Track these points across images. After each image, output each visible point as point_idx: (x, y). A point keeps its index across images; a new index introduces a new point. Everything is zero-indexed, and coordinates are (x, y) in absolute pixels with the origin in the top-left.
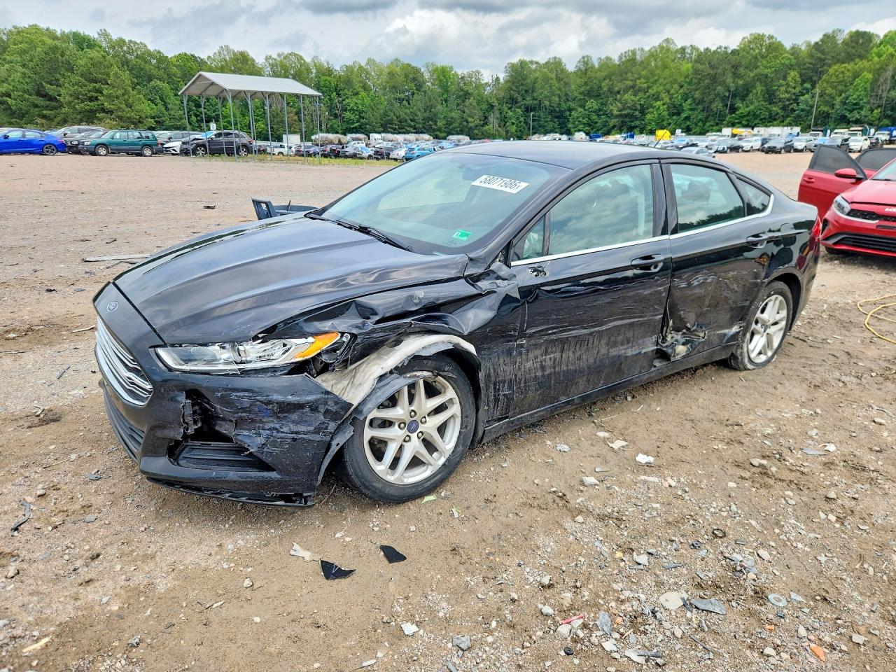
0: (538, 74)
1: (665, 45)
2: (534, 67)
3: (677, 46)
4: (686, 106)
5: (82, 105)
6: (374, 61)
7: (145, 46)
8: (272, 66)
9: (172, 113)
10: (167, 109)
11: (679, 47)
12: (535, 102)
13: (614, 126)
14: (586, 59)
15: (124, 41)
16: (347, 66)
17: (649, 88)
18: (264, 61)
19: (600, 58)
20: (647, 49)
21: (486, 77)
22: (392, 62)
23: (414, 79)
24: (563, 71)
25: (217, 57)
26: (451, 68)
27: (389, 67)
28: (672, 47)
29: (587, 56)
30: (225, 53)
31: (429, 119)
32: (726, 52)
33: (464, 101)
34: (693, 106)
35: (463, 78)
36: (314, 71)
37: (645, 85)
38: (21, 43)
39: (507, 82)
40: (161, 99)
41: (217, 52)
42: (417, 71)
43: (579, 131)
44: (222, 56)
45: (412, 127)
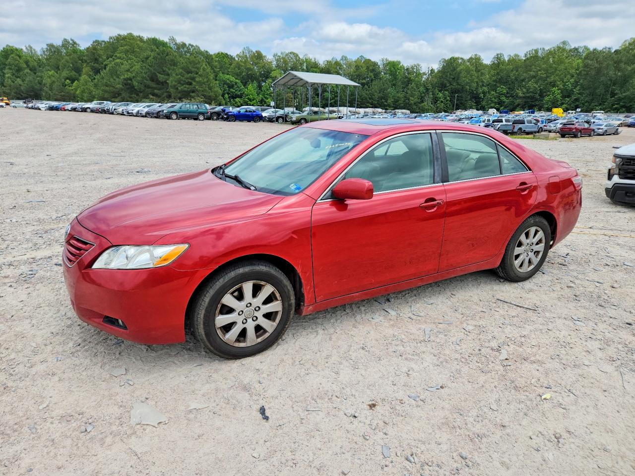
0: (462, 67)
1: (561, 46)
2: (460, 61)
3: (571, 47)
4: (576, 91)
5: (182, 87)
6: (346, 57)
7: (199, 48)
8: (277, 60)
11: (573, 47)
12: (459, 87)
13: (518, 105)
14: (499, 56)
15: (185, 45)
16: (327, 61)
17: (547, 77)
18: (272, 57)
19: (510, 56)
20: (547, 48)
21: (424, 68)
22: (358, 58)
23: (373, 70)
24: (481, 64)
25: (241, 55)
26: (399, 62)
27: (355, 62)
28: (568, 48)
29: (501, 54)
30: (248, 52)
31: (382, 98)
32: (609, 52)
33: (407, 85)
34: (581, 91)
35: (407, 69)
37: (545, 75)
38: (125, 45)
39: (439, 71)
41: (241, 51)
42: (375, 64)
43: (492, 108)
44: (245, 54)
45: (370, 103)
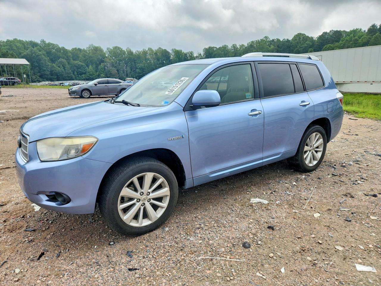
0: (216, 52)
1: (264, 39)
2: (215, 49)
3: (270, 39)
6: (151, 49)
7: (58, 46)
9: (67, 71)
10: (65, 70)
14: (234, 46)
18: (106, 50)
19: (240, 45)
21: (196, 54)
22: (158, 49)
23: (166, 56)
27: (156, 51)
28: (268, 40)
29: (235, 44)
30: (92, 47)
35: (186, 54)
36: (126, 53)
40: (63, 66)
41: (88, 47)
42: (168, 52)
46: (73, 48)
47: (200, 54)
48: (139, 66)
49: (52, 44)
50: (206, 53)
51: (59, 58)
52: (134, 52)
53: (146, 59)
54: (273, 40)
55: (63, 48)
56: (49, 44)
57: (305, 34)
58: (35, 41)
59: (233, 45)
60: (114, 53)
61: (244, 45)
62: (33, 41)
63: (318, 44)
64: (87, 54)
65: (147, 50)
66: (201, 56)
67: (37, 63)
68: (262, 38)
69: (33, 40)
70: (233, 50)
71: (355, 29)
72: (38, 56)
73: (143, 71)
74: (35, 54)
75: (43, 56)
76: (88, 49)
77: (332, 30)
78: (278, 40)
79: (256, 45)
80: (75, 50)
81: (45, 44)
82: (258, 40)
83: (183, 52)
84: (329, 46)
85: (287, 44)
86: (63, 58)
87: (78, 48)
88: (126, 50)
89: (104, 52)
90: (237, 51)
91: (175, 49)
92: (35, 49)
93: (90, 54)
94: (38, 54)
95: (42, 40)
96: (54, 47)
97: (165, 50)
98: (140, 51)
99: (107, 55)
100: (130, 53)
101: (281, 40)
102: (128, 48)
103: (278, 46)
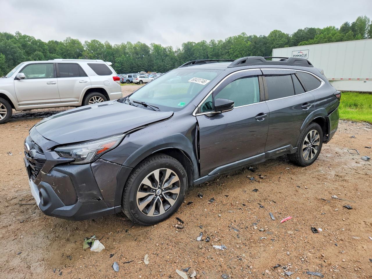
46: (50, 41)
47: (179, 49)
48: (118, 61)
49: (28, 36)
50: (185, 48)
51: (35, 51)
52: (113, 46)
53: (125, 53)
54: (250, 36)
55: (40, 40)
56: (25, 37)
57: (281, 31)
58: (10, 33)
59: (212, 40)
60: (93, 46)
61: (222, 41)
62: (7, 34)
63: (294, 41)
64: (64, 47)
65: (126, 44)
66: (180, 51)
67: (12, 56)
68: (239, 35)
69: (8, 32)
70: (211, 45)
71: (329, 27)
72: (12, 48)
73: (122, 65)
74: (10, 47)
75: (18, 49)
76: (65, 42)
77: (307, 28)
78: (255, 37)
79: (234, 41)
80: (51, 42)
81: (20, 36)
82: (236, 36)
83: (162, 47)
84: (304, 43)
85: (264, 40)
86: (39, 51)
87: (55, 40)
88: (105, 43)
89: (82, 45)
90: (215, 46)
91: (154, 43)
92: (10, 41)
93: (68, 48)
94: (12, 46)
95: (17, 32)
96: (30, 40)
97: (144, 44)
98: (119, 44)
99: (85, 49)
100: (109, 47)
101: (258, 37)
102: (107, 41)
103: (255, 42)
